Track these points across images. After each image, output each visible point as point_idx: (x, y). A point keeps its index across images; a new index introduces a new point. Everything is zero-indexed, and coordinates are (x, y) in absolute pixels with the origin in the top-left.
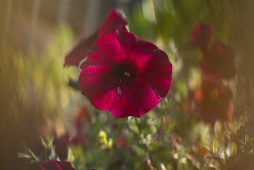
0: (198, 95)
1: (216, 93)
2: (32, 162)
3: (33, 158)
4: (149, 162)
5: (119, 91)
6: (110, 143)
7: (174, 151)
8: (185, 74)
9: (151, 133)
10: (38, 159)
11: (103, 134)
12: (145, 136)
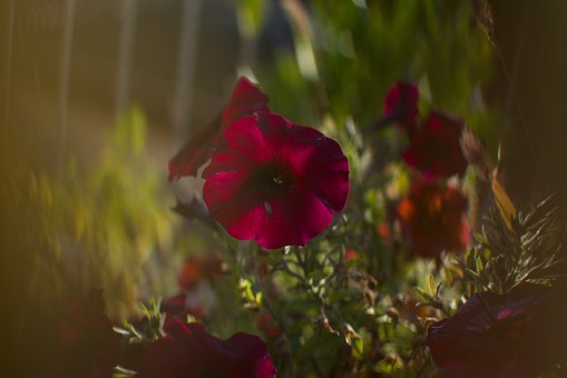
0: (405, 209)
1: (438, 203)
2: (132, 340)
3: (133, 335)
4: (326, 321)
5: (268, 208)
6: (259, 297)
7: (367, 305)
8: (378, 173)
9: (324, 276)
10: (140, 336)
11: (244, 283)
12: (316, 283)
